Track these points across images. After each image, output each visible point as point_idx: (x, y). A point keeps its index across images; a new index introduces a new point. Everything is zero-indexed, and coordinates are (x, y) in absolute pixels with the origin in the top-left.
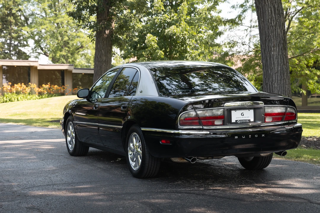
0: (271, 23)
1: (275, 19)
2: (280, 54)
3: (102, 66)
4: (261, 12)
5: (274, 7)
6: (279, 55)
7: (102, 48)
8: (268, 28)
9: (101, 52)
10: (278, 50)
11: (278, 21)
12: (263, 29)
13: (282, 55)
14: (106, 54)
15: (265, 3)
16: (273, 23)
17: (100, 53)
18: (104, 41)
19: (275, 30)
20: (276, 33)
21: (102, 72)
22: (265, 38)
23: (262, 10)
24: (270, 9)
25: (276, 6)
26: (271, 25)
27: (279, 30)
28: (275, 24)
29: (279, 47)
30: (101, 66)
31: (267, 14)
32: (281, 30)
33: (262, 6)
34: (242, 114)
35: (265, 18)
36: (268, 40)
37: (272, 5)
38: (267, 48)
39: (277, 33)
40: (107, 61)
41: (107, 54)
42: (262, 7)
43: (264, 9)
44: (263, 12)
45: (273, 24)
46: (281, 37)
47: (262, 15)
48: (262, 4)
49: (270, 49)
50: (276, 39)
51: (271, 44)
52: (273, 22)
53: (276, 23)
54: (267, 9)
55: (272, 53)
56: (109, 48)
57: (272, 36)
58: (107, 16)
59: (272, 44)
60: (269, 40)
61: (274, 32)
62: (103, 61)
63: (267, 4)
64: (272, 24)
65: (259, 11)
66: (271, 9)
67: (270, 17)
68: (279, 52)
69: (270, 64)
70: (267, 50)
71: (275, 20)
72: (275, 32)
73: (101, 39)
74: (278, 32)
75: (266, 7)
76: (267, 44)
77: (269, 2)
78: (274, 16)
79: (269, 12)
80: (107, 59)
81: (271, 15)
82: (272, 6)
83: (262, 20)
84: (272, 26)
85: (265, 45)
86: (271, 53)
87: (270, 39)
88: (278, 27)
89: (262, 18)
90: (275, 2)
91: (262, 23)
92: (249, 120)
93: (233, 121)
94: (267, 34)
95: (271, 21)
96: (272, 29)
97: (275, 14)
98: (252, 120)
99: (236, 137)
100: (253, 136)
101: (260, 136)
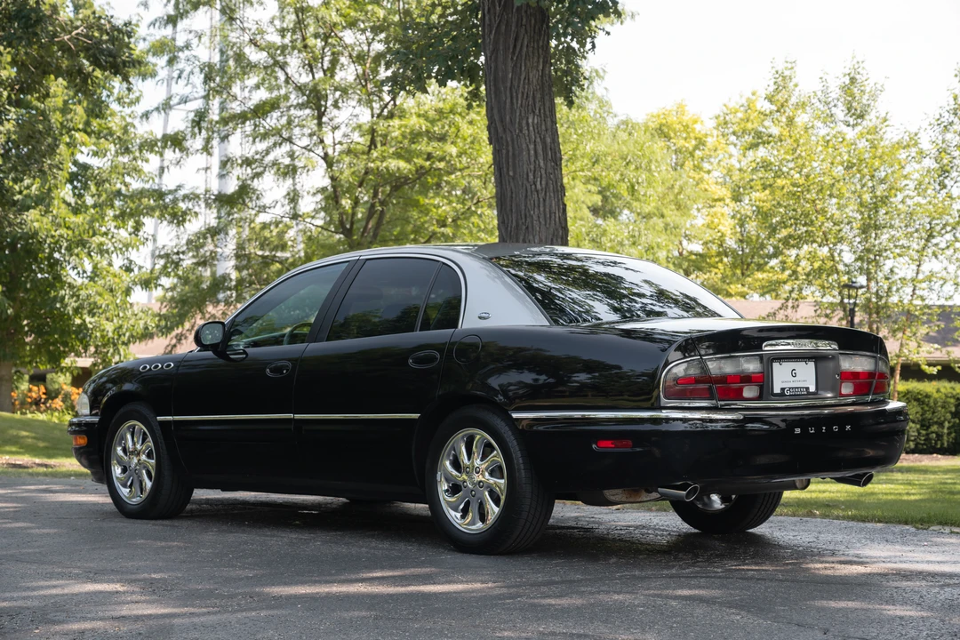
0: (535, 184)
1: (546, 173)
4: (508, 152)
5: (544, 143)
8: (526, 196)
11: (551, 179)
12: (512, 197)
15: (521, 131)
16: (538, 183)
19: (544, 200)
20: (544, 210)
22: (517, 221)
23: (510, 148)
24: (532, 147)
25: (548, 140)
26: (533, 187)
28: (544, 186)
31: (525, 158)
32: (558, 200)
33: (512, 136)
34: (794, 373)
35: (518, 170)
36: (524, 227)
37: (538, 136)
39: (547, 210)
42: (512, 140)
43: (516, 146)
44: (513, 154)
45: (539, 187)
46: (557, 220)
47: (510, 160)
48: (511, 132)
50: (546, 225)
51: (531, 237)
52: (539, 179)
53: (547, 184)
54: (524, 146)
57: (535, 218)
59: (534, 237)
60: (527, 228)
61: (541, 205)
63: (527, 132)
64: (536, 186)
65: (504, 151)
66: (535, 145)
67: (532, 167)
71: (544, 175)
72: (544, 206)
74: (551, 206)
75: (523, 140)
76: (522, 238)
77: (531, 128)
78: (542, 164)
79: (529, 154)
81: (535, 161)
82: (538, 140)
83: (511, 173)
84: (537, 191)
85: (515, 240)
87: (530, 225)
88: (552, 195)
89: (511, 168)
90: (546, 130)
91: (509, 182)
92: (807, 389)
93: (777, 390)
94: (523, 212)
95: (534, 177)
96: (536, 199)
97: (545, 159)
98: (812, 389)
99: (798, 431)
100: (829, 429)
101: (842, 428)
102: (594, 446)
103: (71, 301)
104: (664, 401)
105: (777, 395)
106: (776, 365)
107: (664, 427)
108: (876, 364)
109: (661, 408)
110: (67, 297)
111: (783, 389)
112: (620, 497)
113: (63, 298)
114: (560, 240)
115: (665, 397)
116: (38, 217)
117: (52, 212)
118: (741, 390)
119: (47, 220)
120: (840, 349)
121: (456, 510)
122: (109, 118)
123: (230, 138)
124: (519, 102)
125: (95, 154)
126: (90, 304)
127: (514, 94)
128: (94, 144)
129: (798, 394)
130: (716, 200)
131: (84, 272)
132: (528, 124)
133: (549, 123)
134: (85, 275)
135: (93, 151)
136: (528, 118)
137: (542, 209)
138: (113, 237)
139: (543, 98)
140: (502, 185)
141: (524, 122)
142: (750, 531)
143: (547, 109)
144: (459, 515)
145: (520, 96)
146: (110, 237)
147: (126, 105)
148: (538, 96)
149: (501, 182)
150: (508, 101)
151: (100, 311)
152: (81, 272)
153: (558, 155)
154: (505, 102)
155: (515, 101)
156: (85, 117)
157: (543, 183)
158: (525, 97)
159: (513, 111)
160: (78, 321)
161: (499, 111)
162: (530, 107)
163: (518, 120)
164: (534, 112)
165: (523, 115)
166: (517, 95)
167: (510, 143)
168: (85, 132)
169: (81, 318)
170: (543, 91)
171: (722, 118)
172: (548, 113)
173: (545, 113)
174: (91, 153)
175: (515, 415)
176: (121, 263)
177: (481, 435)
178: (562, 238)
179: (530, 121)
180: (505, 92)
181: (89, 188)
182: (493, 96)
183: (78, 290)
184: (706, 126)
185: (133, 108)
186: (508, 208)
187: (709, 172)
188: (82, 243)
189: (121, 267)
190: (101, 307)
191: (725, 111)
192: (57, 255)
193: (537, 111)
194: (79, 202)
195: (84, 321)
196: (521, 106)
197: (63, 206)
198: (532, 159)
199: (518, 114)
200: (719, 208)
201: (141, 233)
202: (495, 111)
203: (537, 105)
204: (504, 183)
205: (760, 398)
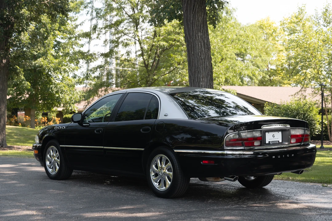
0: (201, 56)
2: (208, 84)
4: (191, 45)
5: (204, 42)
6: (207, 85)
8: (198, 61)
10: (206, 80)
11: (207, 55)
12: (193, 61)
13: (209, 86)
15: (196, 38)
16: (202, 56)
19: (204, 62)
20: (204, 66)
22: (195, 70)
24: (200, 44)
25: (206, 41)
26: (200, 58)
27: (207, 63)
28: (204, 57)
29: (207, 78)
31: (197, 48)
32: (209, 62)
33: (193, 40)
34: (273, 136)
35: (195, 52)
36: (197, 72)
37: (202, 40)
38: (196, 79)
39: (205, 66)
42: (193, 41)
43: (194, 43)
44: (193, 46)
45: (202, 57)
46: (209, 69)
47: (192, 48)
49: (199, 80)
50: (205, 71)
51: (200, 75)
52: (202, 55)
54: (197, 43)
55: (201, 83)
57: (201, 68)
59: (201, 75)
60: (198, 72)
61: (203, 64)
63: (198, 38)
65: (190, 45)
66: (201, 43)
67: (200, 51)
68: (207, 83)
70: (196, 80)
71: (204, 54)
72: (204, 64)
74: (207, 64)
75: (197, 41)
76: (196, 75)
77: (200, 37)
78: (203, 50)
79: (199, 46)
82: (202, 41)
83: (193, 53)
84: (202, 59)
85: (194, 76)
86: (200, 84)
87: (199, 71)
88: (207, 60)
89: (192, 51)
90: (205, 38)
91: (192, 56)
92: (279, 141)
93: (267, 142)
94: (197, 67)
95: (201, 54)
96: (201, 62)
97: (204, 48)
98: (281, 141)
99: (274, 157)
100: (286, 156)
101: (290, 155)
102: (202, 163)
103: (54, 89)
104: (226, 148)
105: (267, 144)
106: (267, 134)
107: (225, 157)
108: (305, 131)
109: (224, 150)
110: (53, 87)
111: (269, 142)
112: (212, 179)
113: (52, 87)
114: (210, 76)
115: (226, 146)
116: (43, 60)
117: (48, 58)
118: (253, 143)
119: (46, 61)
120: (291, 127)
121: (156, 182)
122: (67, 26)
123: (106, 34)
124: (195, 28)
125: (62, 38)
126: (61, 90)
127: (193, 25)
128: (62, 35)
129: (275, 143)
130: (280, 51)
131: (59, 79)
132: (198, 36)
133: (206, 35)
134: (59, 80)
135: (61, 37)
136: (198, 34)
137: (203, 65)
138: (69, 66)
139: (203, 26)
140: (189, 57)
141: (197, 35)
142: (264, 187)
143: (205, 30)
144: (157, 184)
145: (195, 26)
146: (68, 66)
147: (73, 21)
148: (202, 26)
149: (189, 56)
150: (191, 27)
151: (64, 92)
152: (58, 79)
153: (209, 46)
154: (190, 28)
155: (194, 28)
156: (59, 26)
157: (204, 56)
158: (197, 26)
159: (193, 31)
160: (57, 95)
161: (188, 31)
162: (199, 30)
163: (195, 34)
164: (200, 32)
165: (196, 32)
166: (194, 25)
167: (192, 42)
168: (59, 31)
169: (58, 94)
170: (204, 24)
171: (282, 22)
172: (205, 32)
173: (204, 32)
174: (61, 38)
175: (175, 151)
176: (72, 75)
177: (164, 157)
178: (211, 75)
179: (199, 34)
180: (190, 24)
181: (61, 50)
182: (186, 26)
183: (57, 85)
184: (277, 25)
185: (75, 22)
186: (192, 65)
187: (278, 41)
188: (58, 69)
189: (72, 77)
190: (65, 91)
191: (284, 19)
192: (50, 73)
193: (202, 31)
194: (57, 55)
195: (59, 95)
196: (196, 29)
197: (51, 56)
198: (200, 48)
199: (195, 32)
200: (281, 54)
201: (79, 65)
202: (187, 31)
203: (202, 29)
204: (190, 56)
205: (260, 145)
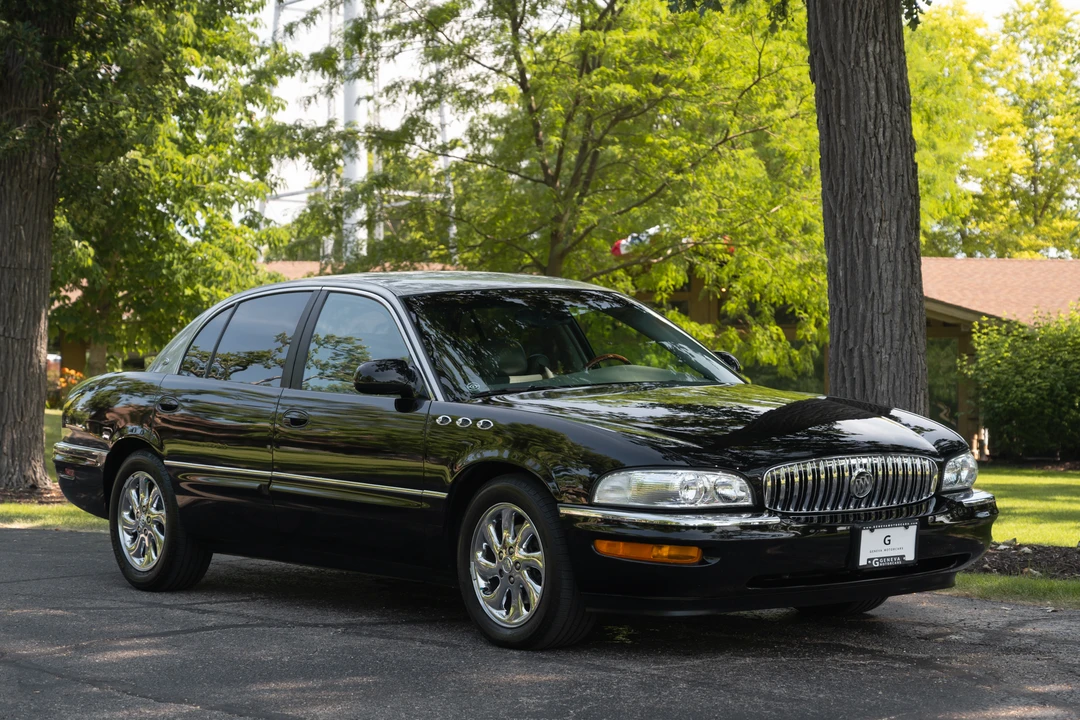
0: (876, 136)
1: (891, 121)
2: (903, 244)
3: (20, 286)
4: (839, 92)
5: (889, 78)
6: (897, 248)
7: (20, 220)
8: (864, 153)
9: (14, 234)
10: (894, 230)
11: (897, 130)
12: (844, 155)
13: (907, 250)
14: (35, 242)
15: (857, 63)
16: (881, 135)
17: (10, 237)
18: (27, 194)
19: (888, 159)
20: (888, 172)
21: (16, 307)
22: (850, 188)
23: (842, 87)
24: (872, 85)
25: (895, 76)
26: (874, 140)
27: (901, 161)
28: (888, 139)
29: (898, 219)
30: (14, 288)
31: (863, 101)
32: (907, 159)
33: (845, 71)
35: (852, 117)
36: (861, 196)
37: (880, 70)
38: (856, 224)
39: (893, 172)
40: (36, 268)
41: (37, 244)
42: (846, 76)
43: (850, 84)
44: (847, 95)
45: (881, 140)
46: (905, 185)
47: (842, 104)
48: (844, 65)
49: (867, 228)
50: (890, 191)
51: (870, 209)
52: (881, 130)
53: (892, 136)
54: (862, 84)
55: (875, 241)
56: (46, 220)
57: (876, 183)
58: (41, 100)
59: (874, 208)
60: (865, 197)
61: (884, 165)
62: (24, 266)
63: (865, 64)
64: (877, 140)
65: (834, 92)
66: (877, 83)
67: (872, 113)
68: (897, 239)
69: (866, 280)
70: (856, 230)
71: (888, 124)
72: (888, 165)
73: (16, 186)
74: (897, 166)
75: (860, 76)
76: (857, 210)
77: (872, 60)
78: (886, 109)
79: (868, 95)
80: (37, 259)
81: (876, 105)
82: (881, 75)
83: (843, 122)
84: (879, 146)
85: (847, 214)
86: (871, 242)
87: (869, 193)
88: (899, 152)
89: (842, 115)
90: (892, 62)
91: (840, 135)
94: (859, 175)
95: (875, 128)
96: (878, 156)
97: (891, 102)
103: (181, 266)
110: (175, 262)
113: (170, 264)
114: (908, 213)
116: (138, 158)
117: (155, 152)
122: (225, 28)
123: (396, 57)
124: (856, 24)
125: (209, 76)
126: (205, 271)
127: (849, 13)
128: (207, 63)
130: (1001, 126)
131: (197, 229)
132: (867, 54)
133: (895, 52)
134: (198, 233)
135: (206, 72)
136: (867, 46)
137: (885, 170)
138: (231, 182)
139: (887, 17)
140: (829, 138)
141: (862, 51)
143: (893, 33)
145: (856, 15)
146: (227, 182)
147: (247, 11)
148: (882, 15)
149: (828, 134)
150: (840, 23)
151: (220, 279)
152: (193, 229)
153: (907, 95)
154: (836, 25)
155: (849, 22)
156: (195, 27)
157: (888, 134)
158: (863, 16)
159: (846, 36)
160: (188, 292)
161: (828, 36)
162: (870, 30)
163: (853, 49)
164: (876, 38)
165: (860, 41)
166: (853, 14)
167: (842, 80)
168: (196, 47)
169: (192, 288)
170: (888, 7)
172: (894, 38)
173: (890, 39)
174: (203, 75)
176: (242, 216)
178: (912, 210)
179: (870, 49)
180: (836, 9)
181: (201, 120)
182: (819, 16)
183: (190, 252)
184: (991, 28)
185: (257, 14)
186: (838, 170)
187: (993, 89)
188: (194, 191)
189: (242, 222)
190: (220, 275)
192: (160, 207)
193: (880, 36)
194: (189, 138)
195: (197, 292)
196: (858, 29)
197: (169, 143)
198: (873, 102)
199: (853, 40)
200: (1009, 137)
201: (268, 177)
202: (822, 37)
203: (880, 28)
204: (832, 135)
